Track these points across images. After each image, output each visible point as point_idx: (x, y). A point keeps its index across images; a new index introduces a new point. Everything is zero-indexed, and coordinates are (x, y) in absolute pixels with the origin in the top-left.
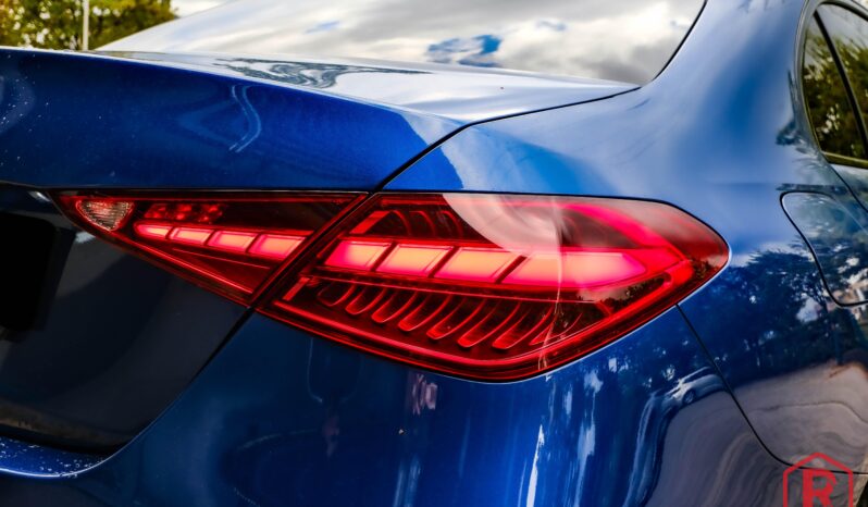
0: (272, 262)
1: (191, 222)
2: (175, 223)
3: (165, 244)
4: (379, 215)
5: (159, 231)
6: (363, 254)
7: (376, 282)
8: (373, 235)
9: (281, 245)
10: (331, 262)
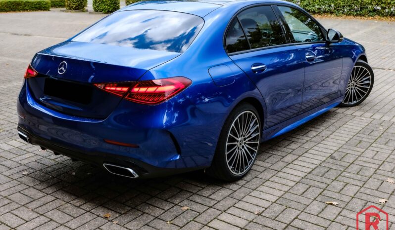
0: (124, 92)
1: (113, 87)
2: (111, 87)
3: (109, 90)
4: (137, 84)
5: (109, 88)
6: (136, 90)
7: (138, 93)
8: (137, 87)
9: (125, 89)
10: (132, 91)
